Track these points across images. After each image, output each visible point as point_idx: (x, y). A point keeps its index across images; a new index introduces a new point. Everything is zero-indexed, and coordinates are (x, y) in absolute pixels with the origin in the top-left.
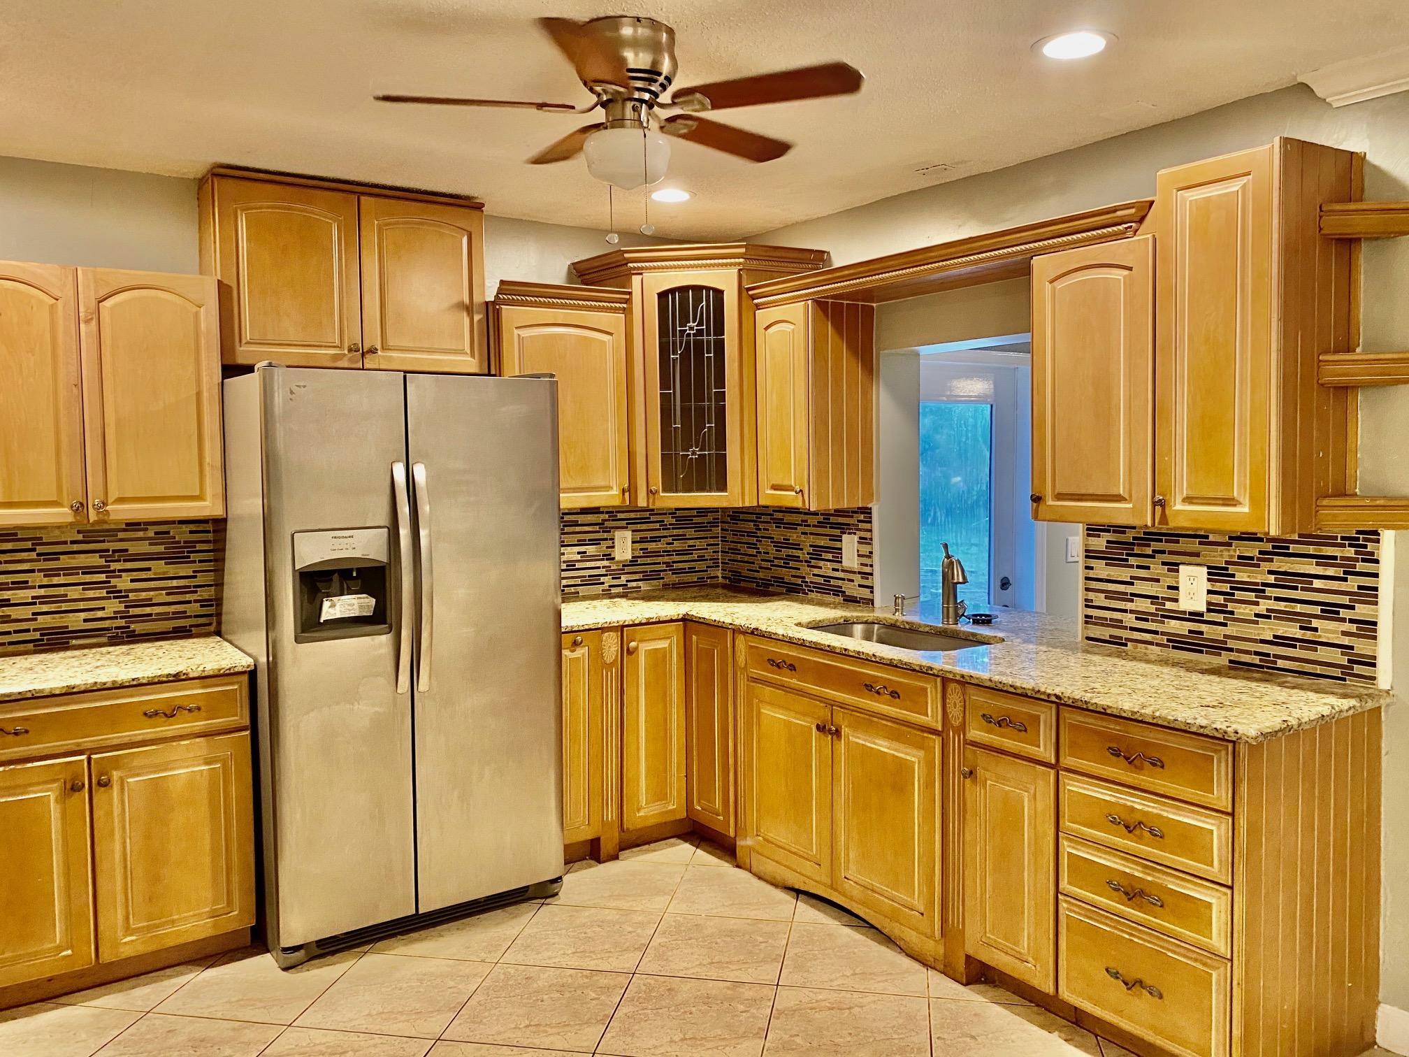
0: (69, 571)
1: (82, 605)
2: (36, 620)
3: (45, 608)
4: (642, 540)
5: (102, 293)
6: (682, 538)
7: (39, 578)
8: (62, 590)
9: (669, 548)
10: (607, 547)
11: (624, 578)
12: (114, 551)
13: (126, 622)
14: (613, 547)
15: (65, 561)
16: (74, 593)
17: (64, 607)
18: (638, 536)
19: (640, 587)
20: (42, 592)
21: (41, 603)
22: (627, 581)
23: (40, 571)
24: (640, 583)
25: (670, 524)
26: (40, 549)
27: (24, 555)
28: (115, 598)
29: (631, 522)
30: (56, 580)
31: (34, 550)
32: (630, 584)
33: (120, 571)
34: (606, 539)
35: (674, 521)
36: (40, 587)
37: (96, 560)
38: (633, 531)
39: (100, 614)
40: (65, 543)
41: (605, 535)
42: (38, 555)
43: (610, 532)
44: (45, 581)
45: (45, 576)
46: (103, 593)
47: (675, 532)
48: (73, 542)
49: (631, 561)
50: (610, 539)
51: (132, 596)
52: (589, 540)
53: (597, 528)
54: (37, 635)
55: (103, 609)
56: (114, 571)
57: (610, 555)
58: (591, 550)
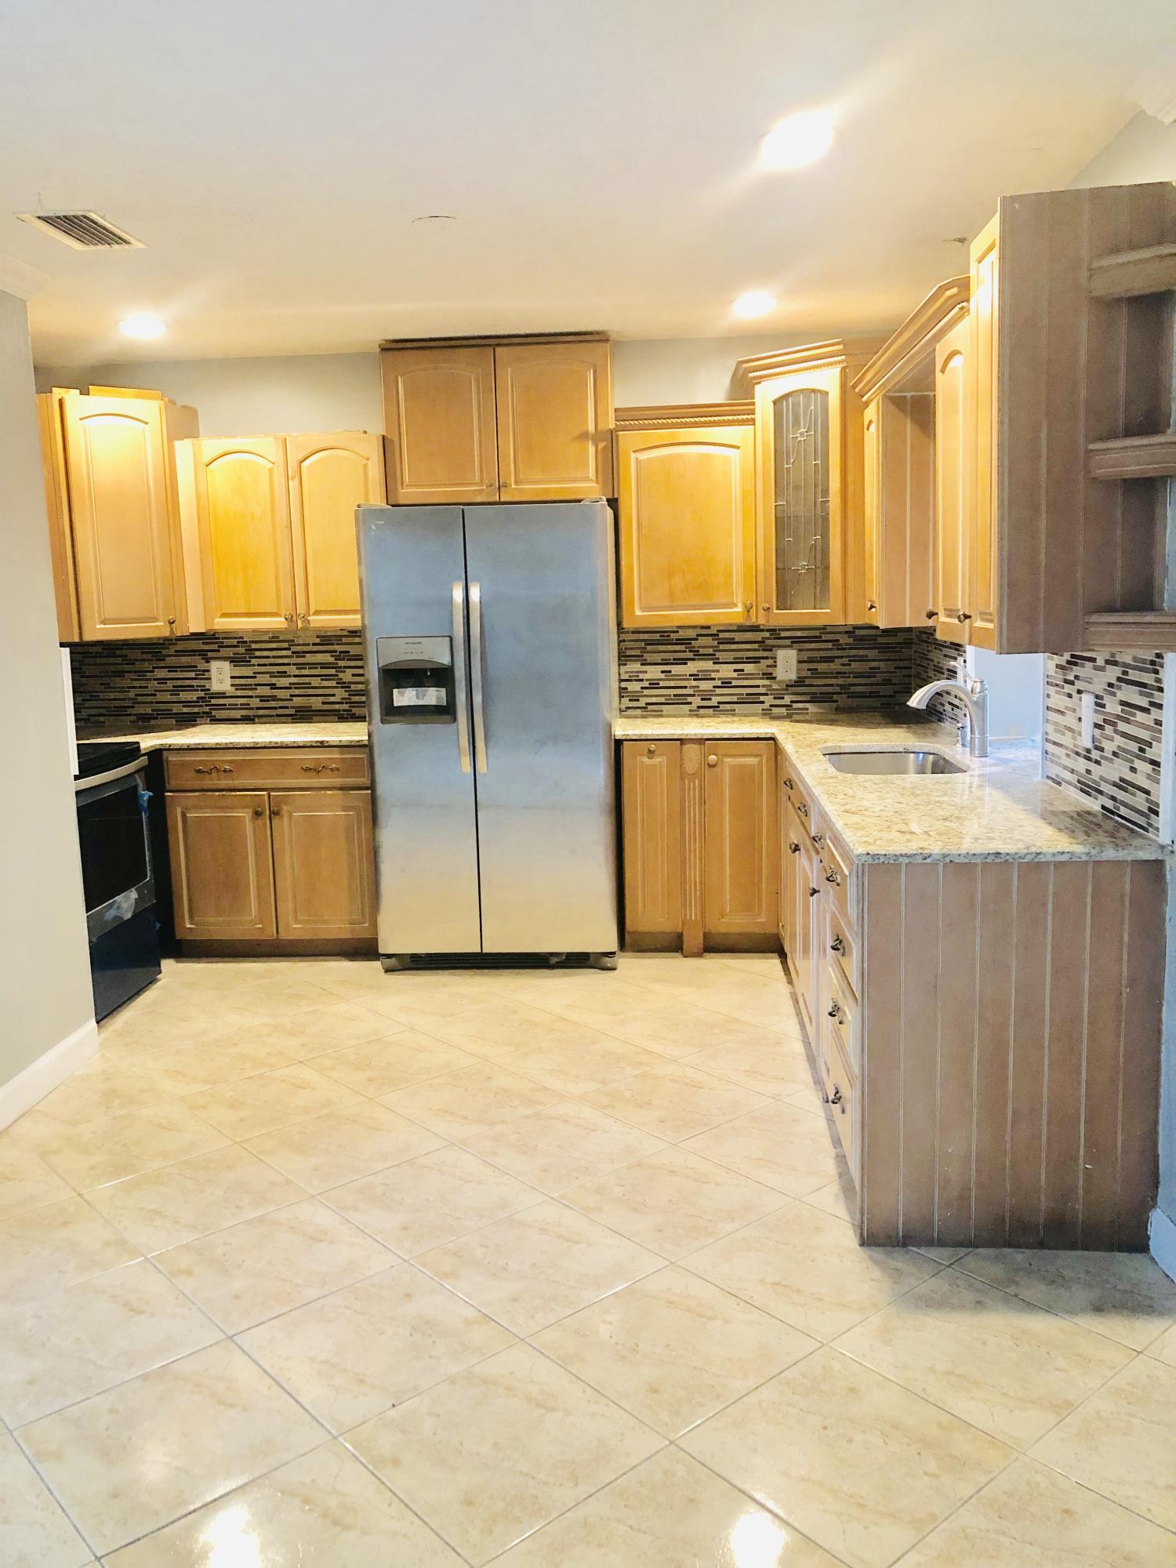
0: (313, 666)
1: (320, 692)
2: (292, 700)
3: (297, 692)
4: (810, 660)
5: (301, 456)
6: (862, 659)
7: (293, 670)
8: (307, 680)
9: (844, 669)
10: (768, 666)
11: (787, 700)
12: (340, 652)
13: (350, 707)
14: (775, 666)
15: (309, 658)
16: (315, 682)
17: (310, 692)
18: (805, 656)
19: (807, 709)
20: (295, 680)
21: (295, 688)
22: (792, 702)
23: (294, 664)
24: (807, 705)
25: (846, 644)
26: (294, 649)
27: (284, 653)
28: (342, 687)
29: (795, 641)
30: (304, 672)
31: (289, 649)
32: (795, 705)
33: (345, 667)
34: (767, 658)
35: (851, 640)
36: (295, 676)
37: (330, 659)
38: (799, 650)
39: (332, 699)
40: (309, 645)
41: (765, 654)
42: (293, 653)
43: (771, 650)
44: (297, 672)
45: (297, 668)
46: (333, 683)
47: (853, 652)
48: (314, 644)
49: (795, 682)
50: (772, 658)
51: (353, 687)
52: (747, 658)
53: (756, 646)
54: (292, 711)
55: (334, 695)
56: (340, 667)
57: (771, 674)
58: (749, 668)
